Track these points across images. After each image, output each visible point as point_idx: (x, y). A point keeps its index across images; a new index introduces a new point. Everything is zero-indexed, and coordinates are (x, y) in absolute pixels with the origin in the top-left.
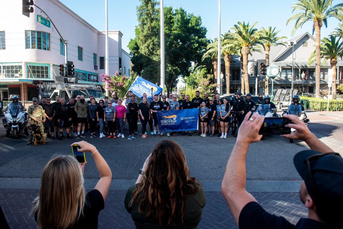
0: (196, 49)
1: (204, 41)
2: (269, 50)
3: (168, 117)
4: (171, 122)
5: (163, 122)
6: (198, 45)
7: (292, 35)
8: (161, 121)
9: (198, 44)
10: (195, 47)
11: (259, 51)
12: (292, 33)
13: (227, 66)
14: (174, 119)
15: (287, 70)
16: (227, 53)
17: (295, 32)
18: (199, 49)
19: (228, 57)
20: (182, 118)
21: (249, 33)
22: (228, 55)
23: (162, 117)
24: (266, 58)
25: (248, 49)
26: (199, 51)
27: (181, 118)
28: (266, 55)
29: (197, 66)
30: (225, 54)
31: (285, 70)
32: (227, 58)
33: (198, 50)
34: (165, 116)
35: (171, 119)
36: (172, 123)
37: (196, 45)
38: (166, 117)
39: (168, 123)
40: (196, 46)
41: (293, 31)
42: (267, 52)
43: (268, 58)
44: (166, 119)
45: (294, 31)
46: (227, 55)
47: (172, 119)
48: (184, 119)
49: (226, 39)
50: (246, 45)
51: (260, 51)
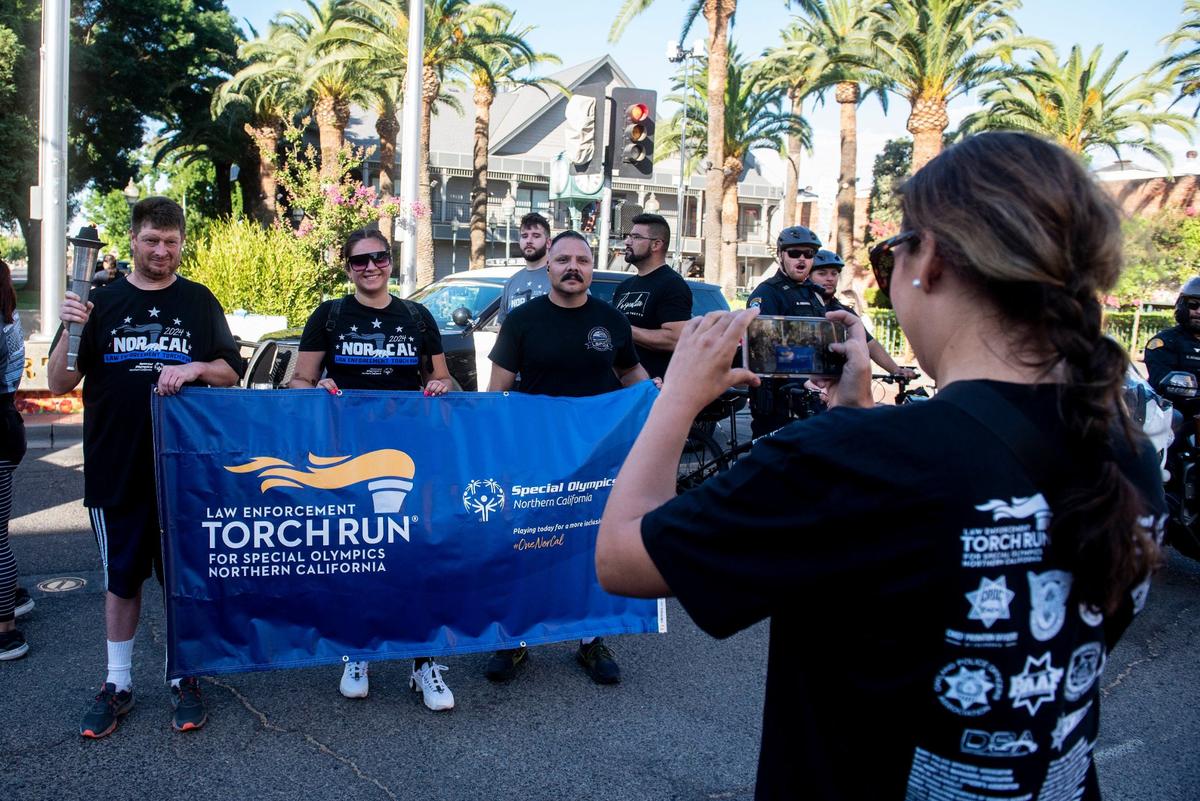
0: (185, 55)
1: (220, 24)
2: (490, 103)
3: (302, 465)
4: (334, 533)
5: (236, 535)
6: (195, 41)
7: (610, 40)
8: (212, 526)
9: (192, 36)
10: (181, 48)
11: (451, 104)
12: (612, 33)
13: (328, 149)
14: (388, 502)
15: (535, 192)
16: (330, 90)
17: (623, 30)
18: (196, 60)
19: (334, 109)
20: (483, 490)
21: (442, 6)
22: (336, 98)
23: (216, 475)
24: (479, 133)
25: (432, 79)
26: (198, 66)
27: (473, 485)
28: (479, 120)
29: (173, 145)
30: (322, 91)
31: (529, 192)
32: (332, 113)
33: (193, 64)
34: (260, 462)
35: (342, 495)
36: (349, 546)
37: (186, 39)
38: (274, 471)
39: (304, 549)
40: (182, 44)
41: (619, 22)
42: (481, 112)
43: (483, 133)
44: (279, 497)
45: (620, 25)
46: (329, 101)
47: (358, 498)
48: (510, 498)
49: (343, 18)
50: (427, 60)
51: (456, 104)
